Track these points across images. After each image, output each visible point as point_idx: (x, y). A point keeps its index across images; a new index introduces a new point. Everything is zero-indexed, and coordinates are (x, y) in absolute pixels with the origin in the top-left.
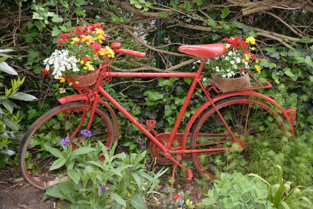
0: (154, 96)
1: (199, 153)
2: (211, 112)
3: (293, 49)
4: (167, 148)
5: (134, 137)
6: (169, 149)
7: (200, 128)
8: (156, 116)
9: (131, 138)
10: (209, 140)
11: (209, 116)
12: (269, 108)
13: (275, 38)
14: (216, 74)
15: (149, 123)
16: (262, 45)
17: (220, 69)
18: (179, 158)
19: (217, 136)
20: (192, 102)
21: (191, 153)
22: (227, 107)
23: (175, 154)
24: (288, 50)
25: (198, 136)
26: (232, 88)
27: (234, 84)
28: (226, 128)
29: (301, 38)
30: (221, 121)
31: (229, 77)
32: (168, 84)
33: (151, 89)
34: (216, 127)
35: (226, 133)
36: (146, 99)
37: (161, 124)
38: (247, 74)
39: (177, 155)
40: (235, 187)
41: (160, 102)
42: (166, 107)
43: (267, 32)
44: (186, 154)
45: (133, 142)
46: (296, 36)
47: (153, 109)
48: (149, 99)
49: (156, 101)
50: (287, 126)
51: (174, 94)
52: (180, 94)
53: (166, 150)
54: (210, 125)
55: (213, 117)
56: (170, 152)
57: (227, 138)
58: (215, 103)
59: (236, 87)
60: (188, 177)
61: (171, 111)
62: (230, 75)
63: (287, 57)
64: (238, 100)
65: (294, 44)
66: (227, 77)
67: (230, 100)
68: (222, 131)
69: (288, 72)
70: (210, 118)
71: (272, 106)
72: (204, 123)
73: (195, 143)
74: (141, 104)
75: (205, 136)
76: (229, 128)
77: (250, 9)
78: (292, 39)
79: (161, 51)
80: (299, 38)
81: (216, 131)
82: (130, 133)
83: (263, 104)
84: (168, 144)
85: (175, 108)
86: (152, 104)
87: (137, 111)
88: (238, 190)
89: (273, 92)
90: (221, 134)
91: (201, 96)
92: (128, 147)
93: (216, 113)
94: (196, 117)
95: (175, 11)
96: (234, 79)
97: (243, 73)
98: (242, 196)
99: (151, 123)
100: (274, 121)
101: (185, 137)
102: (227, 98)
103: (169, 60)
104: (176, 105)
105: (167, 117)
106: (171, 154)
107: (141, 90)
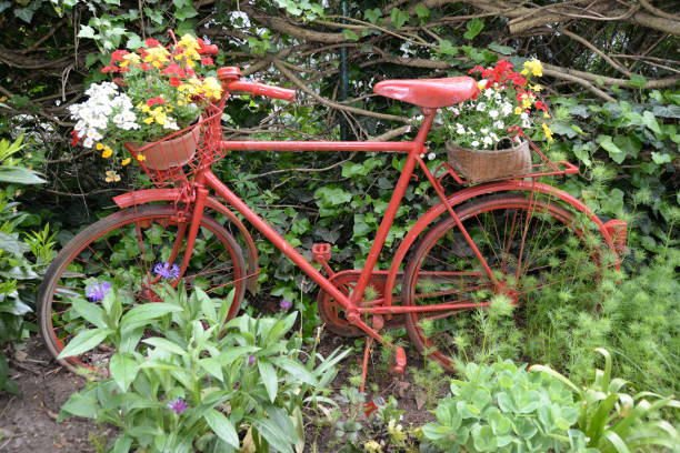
0: (334, 197)
1: (420, 315)
2: (447, 226)
3: (613, 100)
4: (353, 303)
5: (292, 278)
6: (358, 303)
7: (422, 259)
8: (337, 236)
9: (286, 280)
10: (442, 285)
11: (442, 234)
12: (571, 218)
13: (575, 79)
14: (457, 142)
15: (318, 250)
16: (548, 96)
17: (466, 130)
18: (379, 322)
19: (458, 277)
20: (407, 208)
21: (404, 314)
22: (481, 216)
23: (370, 316)
24: (601, 102)
25: (420, 276)
26: (492, 172)
27: (498, 162)
28: (478, 262)
29: (627, 78)
30: (468, 245)
31: (486, 146)
32: (360, 173)
33: (329, 183)
34: (457, 258)
35: (477, 270)
36: (318, 204)
37: (346, 253)
38: (526, 141)
39: (374, 318)
40: (501, 397)
41: (346, 209)
42: (357, 219)
43: (559, 68)
44: (393, 315)
45: (290, 288)
46: (619, 75)
47: (332, 223)
48: (323, 203)
49: (339, 206)
50: (611, 257)
51: (375, 193)
52: (386, 192)
53: (350, 306)
54: (444, 254)
55: (450, 237)
56: (360, 309)
57: (479, 281)
58: (455, 207)
59: (501, 170)
60: (396, 365)
61: (367, 226)
62: (488, 141)
63: (602, 115)
64: (505, 201)
65: (615, 89)
66: (481, 146)
67: (486, 200)
68: (468, 267)
69: (607, 143)
70: (445, 240)
71: (578, 214)
72: (432, 250)
73: (413, 292)
74: (311, 214)
75: (434, 277)
76: (484, 260)
77: (525, 19)
78: (609, 80)
79: (347, 108)
80: (625, 78)
81: (455, 267)
82: (285, 270)
83: (557, 210)
84: (354, 294)
85: (374, 220)
86: (331, 212)
87: (301, 226)
88: (507, 406)
89: (573, 186)
90: (468, 272)
91: (427, 197)
92: (281, 297)
93: (456, 229)
94: (414, 237)
95: (375, 29)
96: (496, 151)
97: (517, 139)
98: (517, 423)
99: (322, 249)
100: (582, 246)
101: (392, 280)
102: (480, 197)
103: (365, 127)
104: (376, 215)
105: (358, 238)
106: (362, 316)
107: (311, 187)
